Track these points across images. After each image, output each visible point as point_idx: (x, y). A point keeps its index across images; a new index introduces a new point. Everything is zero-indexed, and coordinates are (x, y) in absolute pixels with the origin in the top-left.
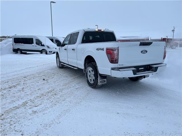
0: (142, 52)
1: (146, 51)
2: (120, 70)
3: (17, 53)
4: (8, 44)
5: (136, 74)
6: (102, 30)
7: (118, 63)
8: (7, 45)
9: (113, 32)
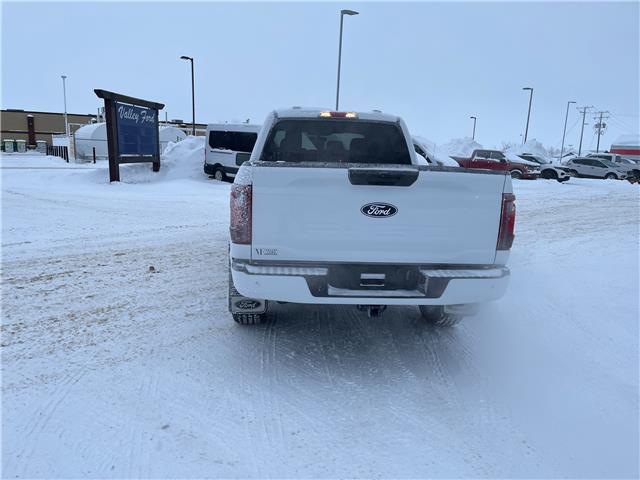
0: (366, 209)
1: (387, 208)
2: (250, 269)
3: (214, 177)
4: (197, 149)
5: (325, 294)
6: (348, 116)
7: (249, 243)
8: (194, 151)
9: (398, 121)
